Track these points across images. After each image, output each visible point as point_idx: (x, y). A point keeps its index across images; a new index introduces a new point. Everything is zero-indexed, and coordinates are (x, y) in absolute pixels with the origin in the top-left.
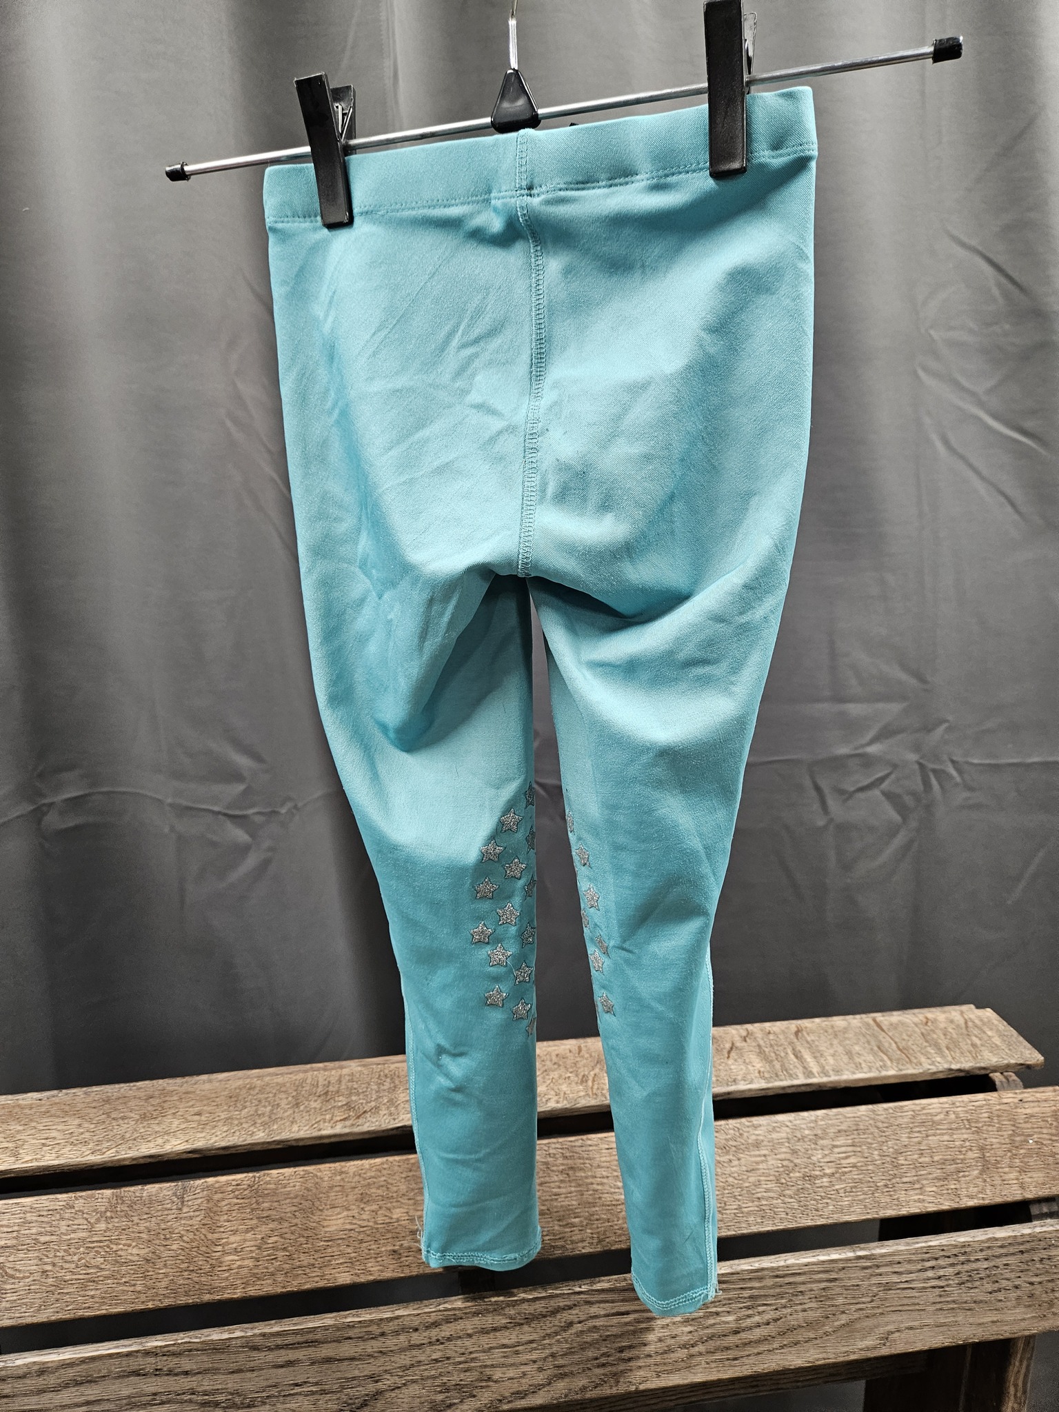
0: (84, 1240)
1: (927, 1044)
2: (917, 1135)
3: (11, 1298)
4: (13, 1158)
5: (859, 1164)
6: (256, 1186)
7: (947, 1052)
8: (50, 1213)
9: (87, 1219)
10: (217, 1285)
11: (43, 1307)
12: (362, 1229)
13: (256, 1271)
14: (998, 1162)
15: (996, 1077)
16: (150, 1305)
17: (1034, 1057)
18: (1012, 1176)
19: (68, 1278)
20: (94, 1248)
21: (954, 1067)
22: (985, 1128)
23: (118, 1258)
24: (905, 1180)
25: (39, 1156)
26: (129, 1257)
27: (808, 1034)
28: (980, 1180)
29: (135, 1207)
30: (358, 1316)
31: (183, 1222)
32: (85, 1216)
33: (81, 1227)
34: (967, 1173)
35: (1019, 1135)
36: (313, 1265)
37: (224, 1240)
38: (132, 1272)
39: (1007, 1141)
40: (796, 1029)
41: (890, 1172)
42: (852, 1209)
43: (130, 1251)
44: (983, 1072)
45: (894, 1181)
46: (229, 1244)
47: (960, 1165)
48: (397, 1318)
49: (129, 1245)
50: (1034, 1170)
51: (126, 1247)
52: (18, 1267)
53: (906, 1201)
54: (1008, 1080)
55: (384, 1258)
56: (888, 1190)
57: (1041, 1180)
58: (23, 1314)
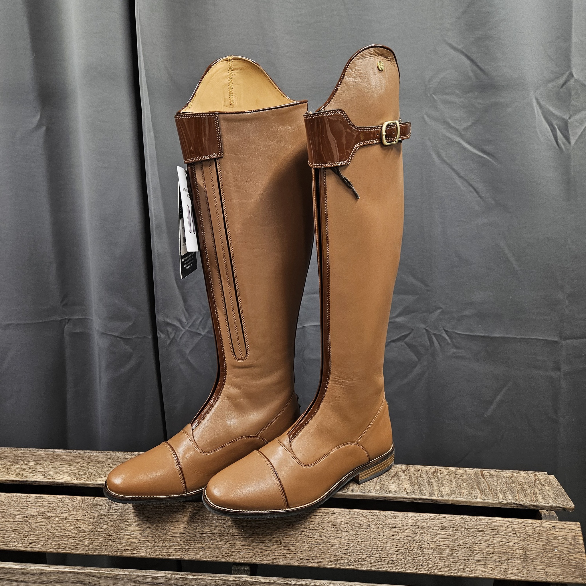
0: (66, 517)
1: (507, 489)
2: (487, 535)
3: (32, 539)
4: (43, 476)
5: (451, 546)
7: (517, 494)
8: (53, 503)
9: (68, 509)
10: (120, 548)
11: (45, 545)
12: (189, 534)
13: (138, 545)
14: (533, 558)
15: (543, 512)
16: (90, 553)
17: (569, 504)
18: (541, 567)
19: (57, 533)
20: (70, 522)
21: (517, 502)
22: (529, 538)
23: (79, 528)
24: (476, 558)
25: (54, 477)
26: (84, 529)
27: (440, 474)
28: (521, 566)
29: (89, 506)
30: (182, 575)
31: (109, 516)
32: (68, 507)
33: (65, 511)
34: (514, 561)
35: (550, 546)
36: (164, 547)
37: (126, 528)
38: (84, 536)
39: (542, 548)
40: (434, 470)
41: (469, 553)
42: (443, 569)
43: (84, 526)
44: (536, 508)
45: (469, 558)
46: (128, 530)
47: (511, 556)
48: (200, 579)
49: (85, 523)
50: (555, 566)
51: (83, 524)
52: (37, 525)
53: (475, 570)
54: (550, 515)
55: (197, 549)
56: (465, 562)
57: (559, 572)
58: (36, 547)
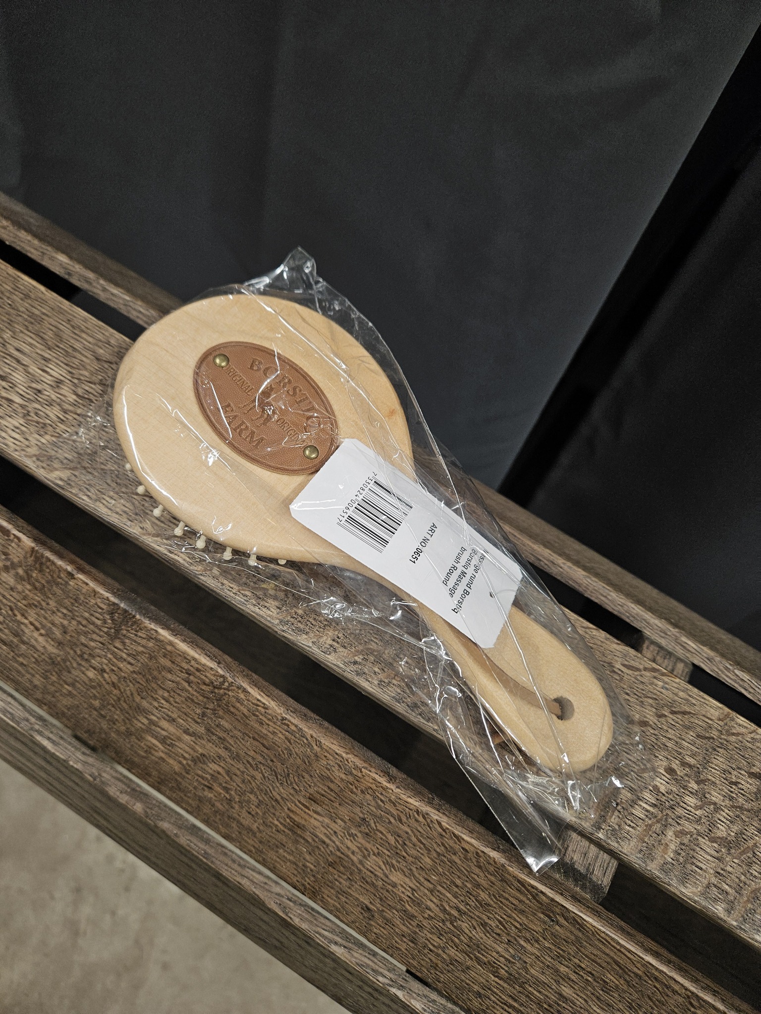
6: (222, 691)
12: (338, 853)
26: (32, 640)
29: (54, 588)
31: (109, 656)
36: (254, 834)
37: (154, 718)
43: (35, 635)
46: (159, 727)
49: (37, 629)
51: (32, 627)
